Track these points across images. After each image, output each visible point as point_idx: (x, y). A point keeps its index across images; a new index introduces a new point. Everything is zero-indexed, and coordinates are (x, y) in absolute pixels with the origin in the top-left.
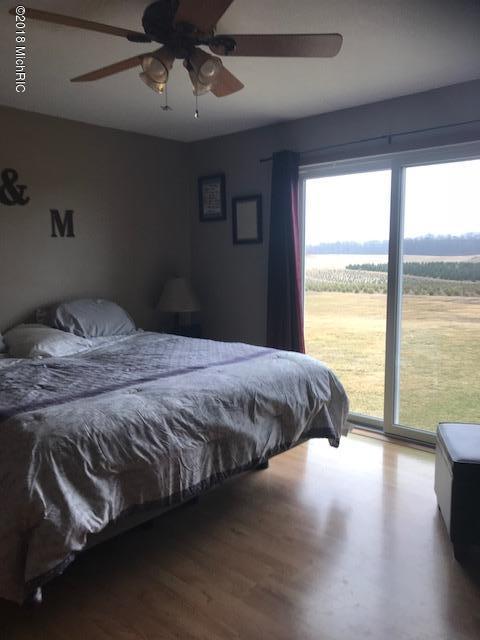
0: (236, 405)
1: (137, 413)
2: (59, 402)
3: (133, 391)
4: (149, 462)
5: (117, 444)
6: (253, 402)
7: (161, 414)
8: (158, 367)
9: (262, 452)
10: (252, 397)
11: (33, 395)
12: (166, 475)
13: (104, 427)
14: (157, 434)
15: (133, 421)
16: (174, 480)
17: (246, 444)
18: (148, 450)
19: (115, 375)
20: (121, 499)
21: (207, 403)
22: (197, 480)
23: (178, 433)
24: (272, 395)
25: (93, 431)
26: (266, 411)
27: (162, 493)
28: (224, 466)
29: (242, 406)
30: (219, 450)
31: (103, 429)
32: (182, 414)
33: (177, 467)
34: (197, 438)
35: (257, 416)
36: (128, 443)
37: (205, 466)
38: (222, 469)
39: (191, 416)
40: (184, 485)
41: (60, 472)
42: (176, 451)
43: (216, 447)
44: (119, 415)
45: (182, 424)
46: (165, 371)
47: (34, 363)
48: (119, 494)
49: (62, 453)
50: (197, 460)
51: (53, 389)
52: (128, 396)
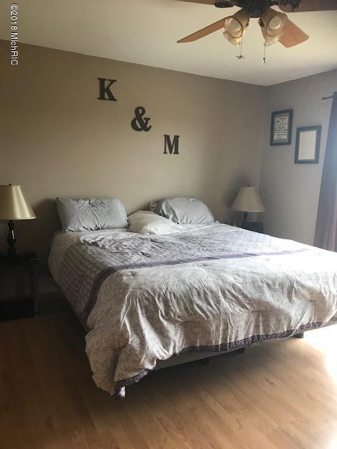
0: (277, 287)
1: (200, 281)
2: (150, 265)
3: (200, 265)
4: (205, 318)
5: (183, 301)
6: (292, 287)
7: (217, 285)
8: (223, 250)
9: (296, 326)
10: (291, 283)
11: (136, 259)
12: (217, 329)
13: (175, 287)
14: (213, 298)
15: (197, 287)
16: (223, 334)
17: (283, 318)
18: (205, 309)
19: (192, 252)
20: (183, 340)
21: (253, 282)
22: (241, 337)
23: (230, 301)
24: (309, 284)
25: (167, 289)
26: (303, 295)
27: (214, 342)
28: (264, 331)
29: (282, 289)
30: (261, 319)
31: (174, 289)
32: (234, 288)
33: (226, 325)
34: (244, 307)
35: (294, 298)
36: (191, 302)
37: (249, 329)
38: (262, 333)
39: (240, 290)
40: (230, 339)
41: (143, 314)
42: (226, 314)
43: (258, 316)
44: (187, 281)
45: (233, 295)
46: (227, 253)
47: (143, 237)
48: (182, 336)
49: (145, 301)
50: (243, 323)
51: (149, 256)
52: (196, 268)
